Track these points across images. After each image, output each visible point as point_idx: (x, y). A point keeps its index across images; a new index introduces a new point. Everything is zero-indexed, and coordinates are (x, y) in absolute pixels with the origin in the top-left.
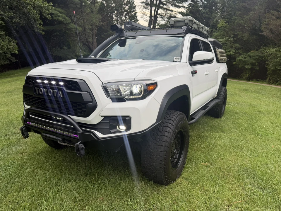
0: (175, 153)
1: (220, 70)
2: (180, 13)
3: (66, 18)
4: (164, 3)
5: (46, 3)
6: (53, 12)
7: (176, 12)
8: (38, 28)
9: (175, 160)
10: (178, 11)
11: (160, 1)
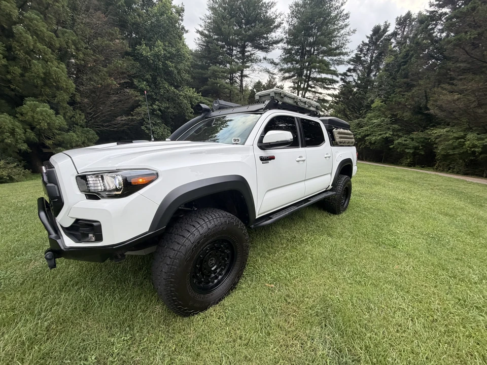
0: (216, 269)
1: (338, 154)
4: (313, 86)
5: (196, 93)
7: (325, 95)
9: (220, 277)
10: (327, 93)
11: (308, 84)
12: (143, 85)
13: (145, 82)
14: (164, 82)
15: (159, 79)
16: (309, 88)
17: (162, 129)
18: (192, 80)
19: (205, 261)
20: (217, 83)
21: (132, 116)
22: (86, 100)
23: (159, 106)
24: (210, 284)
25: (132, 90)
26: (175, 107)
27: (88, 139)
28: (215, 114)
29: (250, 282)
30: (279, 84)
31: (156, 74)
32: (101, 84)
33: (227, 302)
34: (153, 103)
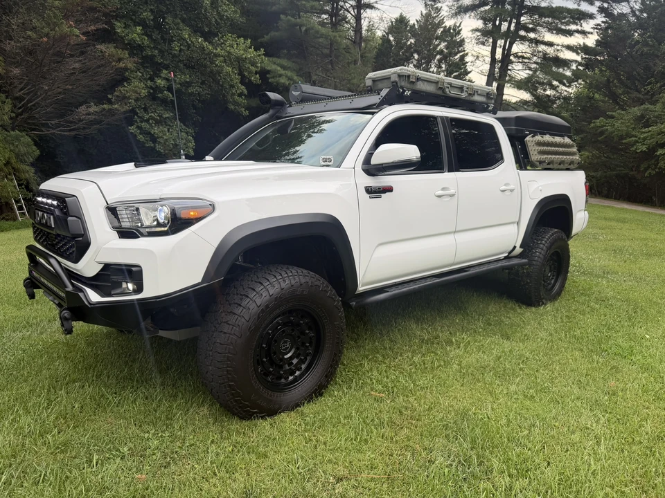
0: (291, 358)
1: (534, 186)
2: (569, 48)
3: (295, 78)
4: (531, 26)
5: (252, 50)
6: (269, 68)
7: (559, 48)
8: (235, 103)
9: (297, 373)
10: (566, 43)
11: (518, 23)
12: (136, 34)
13: (139, 29)
14: (181, 25)
15: (169, 19)
16: (522, 33)
17: (175, 134)
18: (243, 20)
19: (276, 341)
20: (301, 26)
21: (110, 102)
22: (16, 71)
23: (167, 80)
24: (283, 380)
25: (110, 45)
26: (203, 83)
27: (17, 156)
28: (295, 111)
29: (346, 391)
30: (449, 23)
31: (164, 9)
32: (47, 35)
33: (307, 409)
34: (156, 74)
